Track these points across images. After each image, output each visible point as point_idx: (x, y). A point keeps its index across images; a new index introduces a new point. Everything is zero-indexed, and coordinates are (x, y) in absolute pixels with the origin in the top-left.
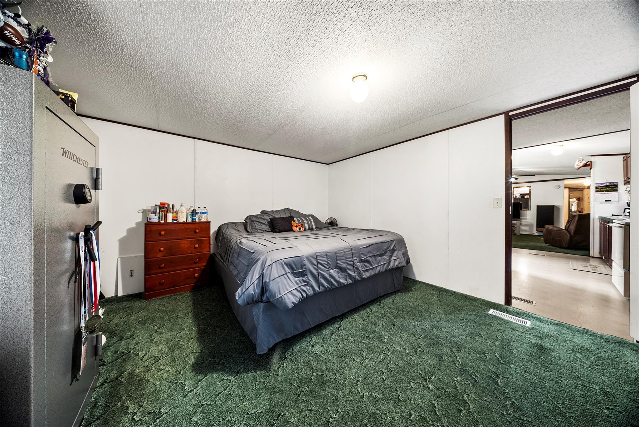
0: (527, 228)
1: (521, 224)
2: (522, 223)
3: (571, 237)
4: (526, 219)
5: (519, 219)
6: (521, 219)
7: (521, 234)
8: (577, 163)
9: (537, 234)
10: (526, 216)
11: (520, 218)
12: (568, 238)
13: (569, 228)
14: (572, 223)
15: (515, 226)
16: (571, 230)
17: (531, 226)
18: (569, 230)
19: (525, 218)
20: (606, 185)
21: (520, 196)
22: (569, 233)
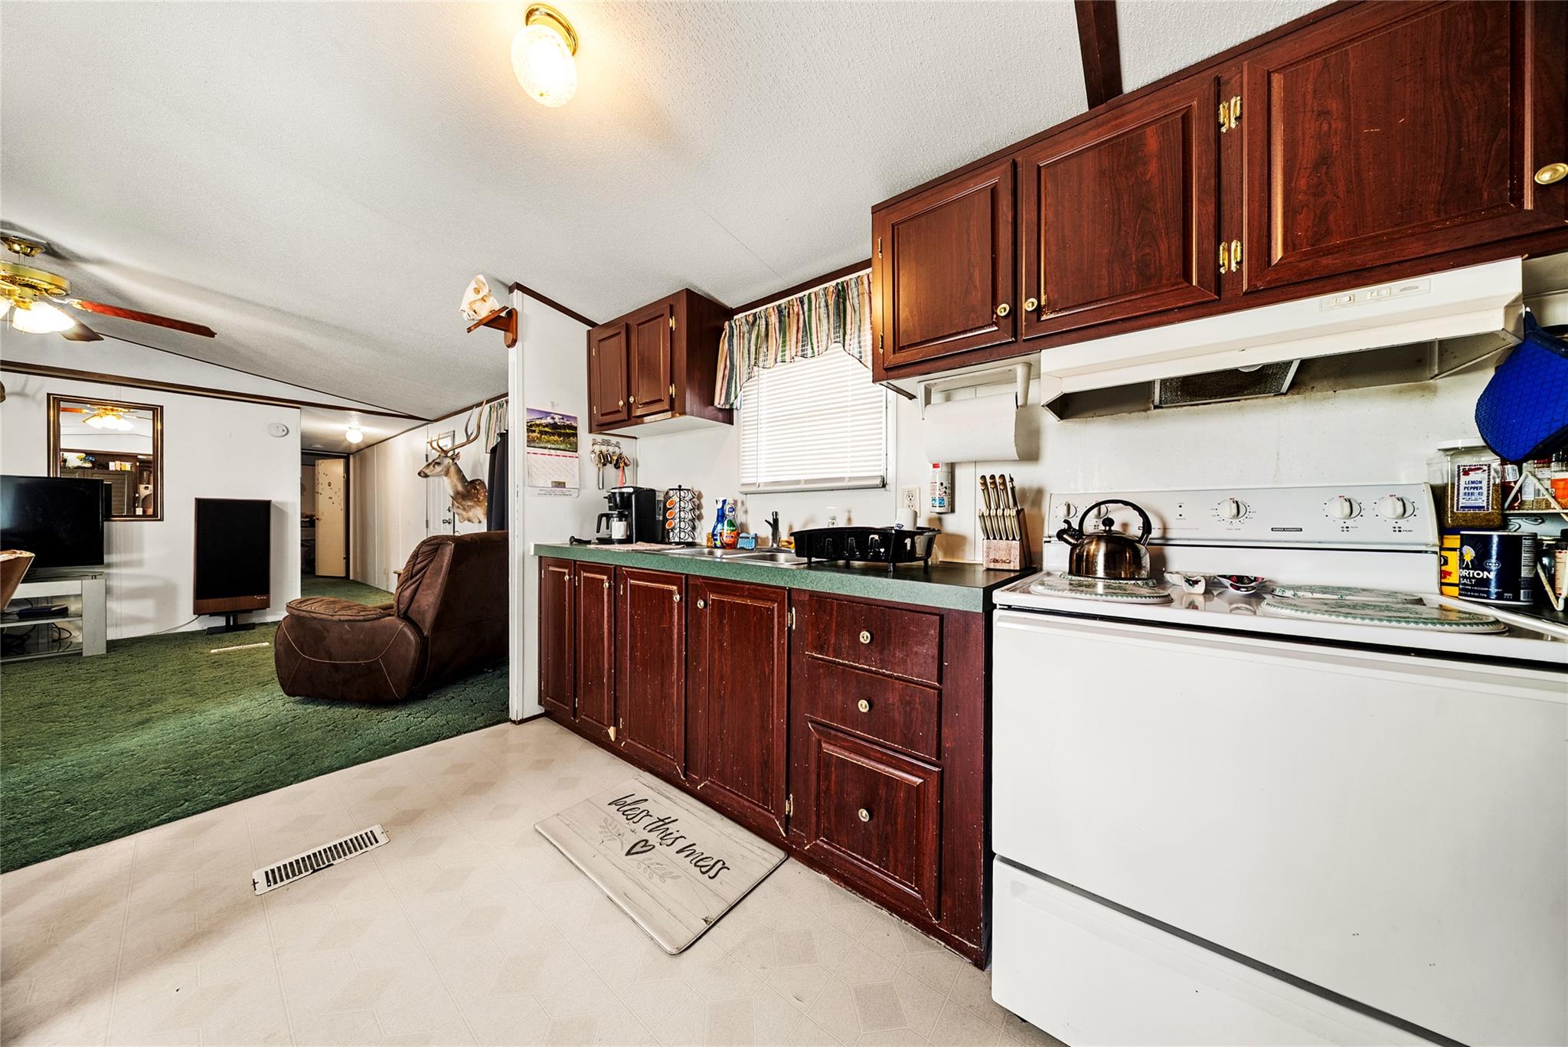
0: (145, 608)
1: (108, 591)
2: (114, 583)
3: (423, 642)
4: (139, 563)
5: (97, 569)
6: (109, 566)
7: (113, 646)
8: (470, 295)
9: (197, 625)
10: (141, 550)
11: (106, 559)
12: (412, 653)
13: (414, 606)
14: (426, 581)
15: (73, 608)
16: (423, 613)
17: (163, 594)
18: (411, 614)
19: (135, 556)
20: (551, 421)
21: (84, 460)
22: (415, 626)
